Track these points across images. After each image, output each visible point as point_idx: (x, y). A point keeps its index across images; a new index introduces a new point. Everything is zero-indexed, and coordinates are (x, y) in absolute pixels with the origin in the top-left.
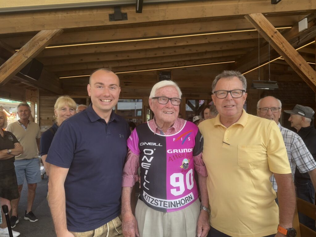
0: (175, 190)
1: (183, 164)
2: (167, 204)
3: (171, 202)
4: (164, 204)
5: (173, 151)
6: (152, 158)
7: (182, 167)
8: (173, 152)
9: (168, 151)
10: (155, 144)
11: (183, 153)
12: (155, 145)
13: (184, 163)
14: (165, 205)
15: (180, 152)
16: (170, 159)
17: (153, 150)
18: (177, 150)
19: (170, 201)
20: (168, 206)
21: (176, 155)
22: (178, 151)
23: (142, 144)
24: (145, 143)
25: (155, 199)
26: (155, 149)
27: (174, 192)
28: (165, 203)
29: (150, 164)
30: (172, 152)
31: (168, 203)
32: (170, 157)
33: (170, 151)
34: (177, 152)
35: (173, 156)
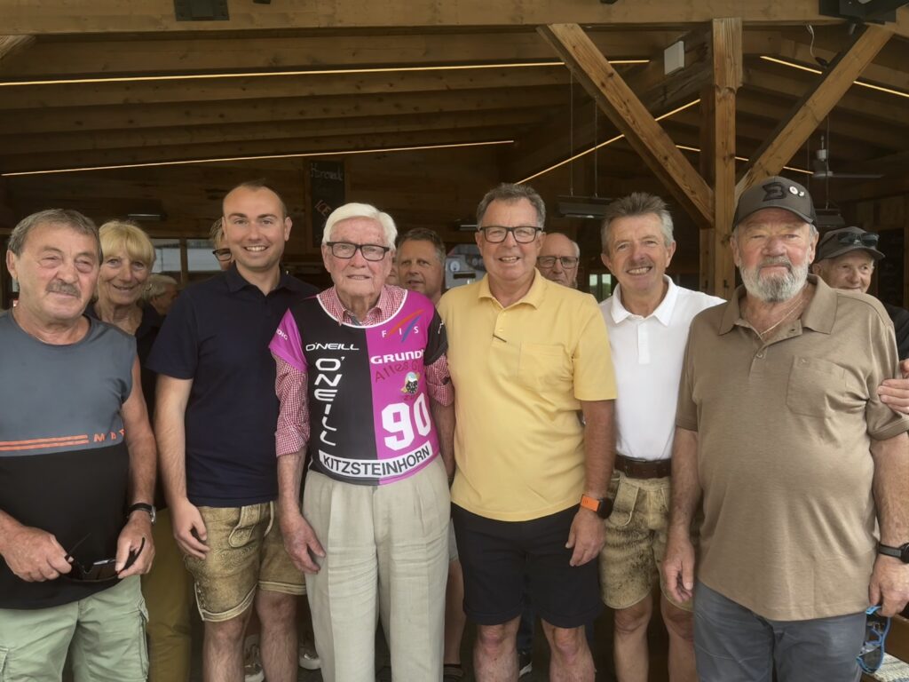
0: (395, 438)
1: (406, 382)
2: (379, 469)
3: (388, 464)
4: (374, 469)
5: (382, 358)
6: (338, 377)
7: (404, 390)
8: (383, 361)
9: (373, 360)
10: (341, 346)
11: (406, 362)
12: (343, 348)
13: (409, 382)
14: (376, 471)
15: (398, 359)
16: (379, 376)
17: (340, 359)
18: (392, 356)
19: (385, 461)
20: (381, 471)
21: (390, 367)
22: (394, 358)
23: (312, 347)
24: (319, 345)
25: (352, 461)
26: (343, 358)
27: (391, 443)
28: (376, 466)
29: (336, 391)
30: (380, 361)
31: (381, 467)
32: (378, 373)
33: (377, 360)
34: (393, 360)
35: (385, 369)
